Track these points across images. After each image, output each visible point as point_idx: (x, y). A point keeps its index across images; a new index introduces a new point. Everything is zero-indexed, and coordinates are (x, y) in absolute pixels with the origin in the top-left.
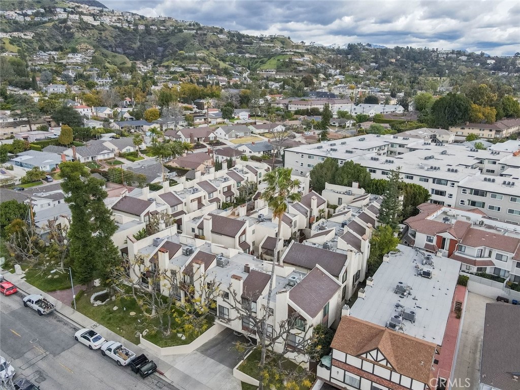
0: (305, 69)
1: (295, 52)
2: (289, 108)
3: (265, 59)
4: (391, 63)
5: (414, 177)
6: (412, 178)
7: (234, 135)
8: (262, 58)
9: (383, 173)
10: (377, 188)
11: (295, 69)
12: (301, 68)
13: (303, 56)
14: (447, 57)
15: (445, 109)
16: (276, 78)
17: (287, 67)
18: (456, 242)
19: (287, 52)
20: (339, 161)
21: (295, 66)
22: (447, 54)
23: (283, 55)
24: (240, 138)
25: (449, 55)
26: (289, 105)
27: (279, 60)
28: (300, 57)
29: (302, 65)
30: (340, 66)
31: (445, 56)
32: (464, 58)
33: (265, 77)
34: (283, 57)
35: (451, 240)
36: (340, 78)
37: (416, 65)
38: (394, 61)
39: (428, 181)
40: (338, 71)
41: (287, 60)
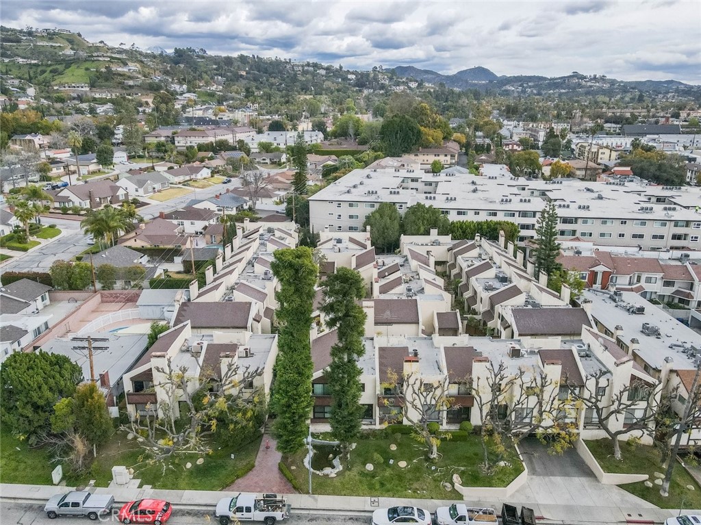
0: (137, 83)
1: (112, 58)
2: (176, 142)
3: (60, 68)
4: (242, 76)
5: (498, 212)
6: (495, 214)
7: (150, 189)
8: (51, 65)
9: (459, 213)
10: (464, 232)
11: (120, 83)
12: (131, 83)
13: (125, 64)
14: (303, 70)
15: (397, 133)
16: (94, 98)
17: (107, 80)
18: (610, 273)
19: (98, 56)
20: (397, 206)
21: (119, 79)
22: (303, 66)
23: (93, 61)
24: (159, 191)
25: (306, 68)
26: (176, 138)
27: (87, 69)
28: (122, 65)
29: (130, 78)
30: (184, 80)
31: (300, 68)
32: (323, 72)
33: (75, 95)
34: (94, 65)
35: (604, 273)
36: (192, 96)
37: (272, 80)
38: (244, 73)
39: (514, 216)
40: (185, 87)
41: (103, 70)
